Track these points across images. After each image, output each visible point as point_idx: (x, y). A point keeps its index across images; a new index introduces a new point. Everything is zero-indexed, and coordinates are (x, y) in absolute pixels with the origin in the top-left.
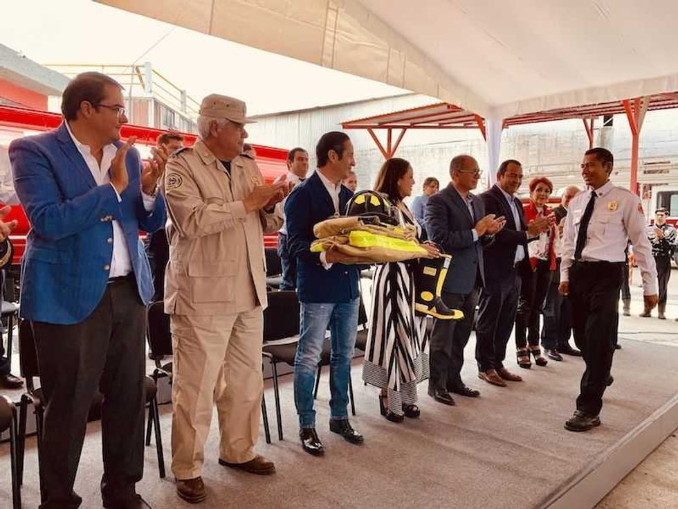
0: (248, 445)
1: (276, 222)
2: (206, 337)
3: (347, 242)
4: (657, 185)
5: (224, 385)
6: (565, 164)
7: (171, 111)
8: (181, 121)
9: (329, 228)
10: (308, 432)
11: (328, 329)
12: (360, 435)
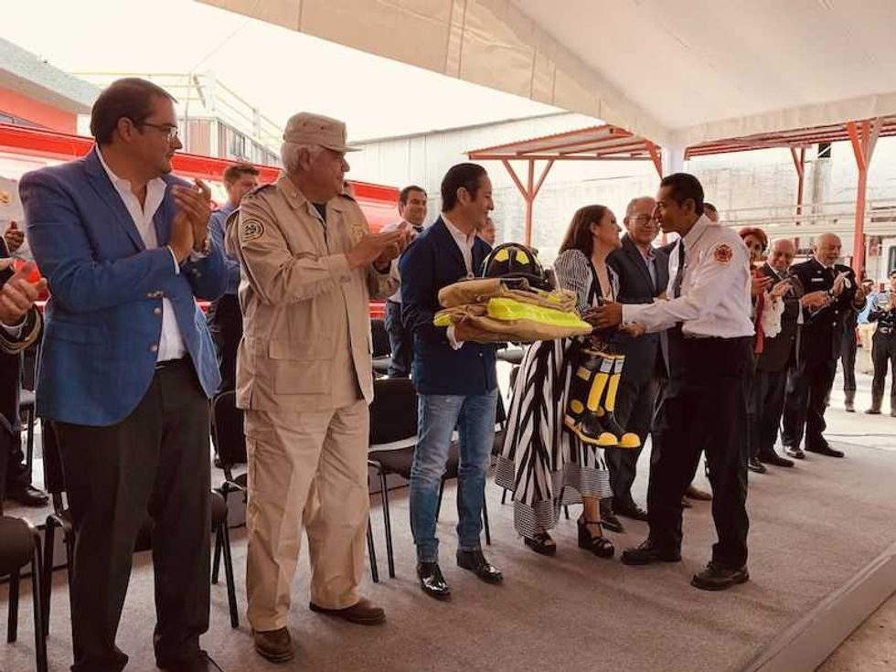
0: (350, 584)
1: (390, 286)
2: (292, 440)
3: (485, 313)
4: (889, 237)
5: (316, 505)
6: (765, 208)
7: (240, 136)
8: (254, 148)
9: (460, 295)
10: (428, 567)
11: (455, 429)
12: (498, 572)
